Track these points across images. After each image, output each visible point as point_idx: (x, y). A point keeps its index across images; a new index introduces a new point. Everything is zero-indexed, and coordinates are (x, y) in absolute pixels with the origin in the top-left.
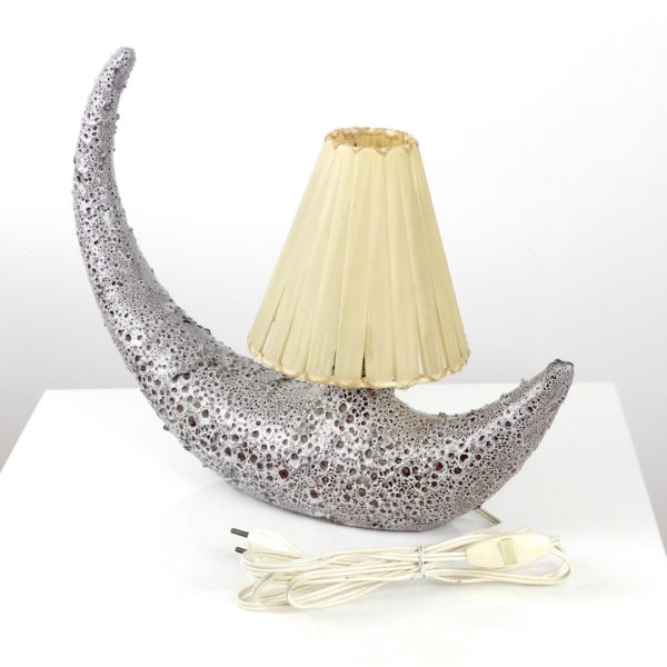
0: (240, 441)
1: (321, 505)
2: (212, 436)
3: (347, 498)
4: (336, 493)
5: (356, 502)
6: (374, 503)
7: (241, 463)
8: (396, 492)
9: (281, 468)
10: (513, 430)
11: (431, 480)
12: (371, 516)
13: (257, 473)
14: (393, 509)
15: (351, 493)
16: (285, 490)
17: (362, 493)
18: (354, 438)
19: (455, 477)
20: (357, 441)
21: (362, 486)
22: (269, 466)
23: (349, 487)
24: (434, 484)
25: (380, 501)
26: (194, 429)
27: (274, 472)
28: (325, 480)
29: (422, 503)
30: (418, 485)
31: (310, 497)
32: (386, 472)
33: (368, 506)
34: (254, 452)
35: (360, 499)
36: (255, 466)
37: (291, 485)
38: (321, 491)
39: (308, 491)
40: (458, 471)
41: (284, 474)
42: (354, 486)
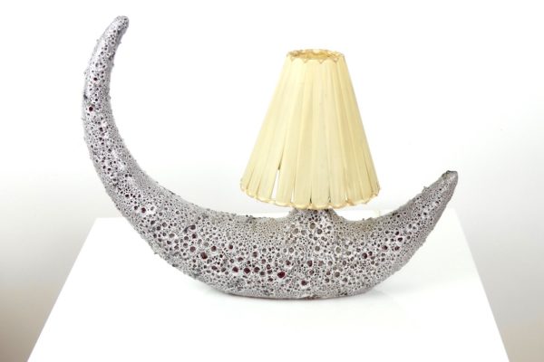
0: (245, 261)
1: (308, 289)
2: (221, 262)
3: (327, 280)
4: (319, 279)
5: (333, 281)
6: (346, 280)
7: (247, 275)
8: (359, 270)
9: (279, 271)
10: (428, 217)
11: (381, 258)
12: (342, 288)
13: (260, 279)
14: (357, 281)
15: (329, 277)
16: (282, 285)
17: (337, 275)
18: (325, 243)
19: (396, 253)
20: (328, 244)
21: (337, 271)
22: (270, 272)
23: (329, 274)
24: (383, 260)
25: (349, 278)
26: (206, 260)
27: (274, 275)
28: (312, 272)
29: (374, 273)
30: (373, 263)
31: (301, 285)
32: (352, 259)
33: (341, 282)
34: (256, 266)
35: (336, 279)
36: (258, 275)
37: (287, 281)
38: (310, 279)
39: (299, 282)
40: (397, 248)
41: (281, 275)
42: (332, 272)
